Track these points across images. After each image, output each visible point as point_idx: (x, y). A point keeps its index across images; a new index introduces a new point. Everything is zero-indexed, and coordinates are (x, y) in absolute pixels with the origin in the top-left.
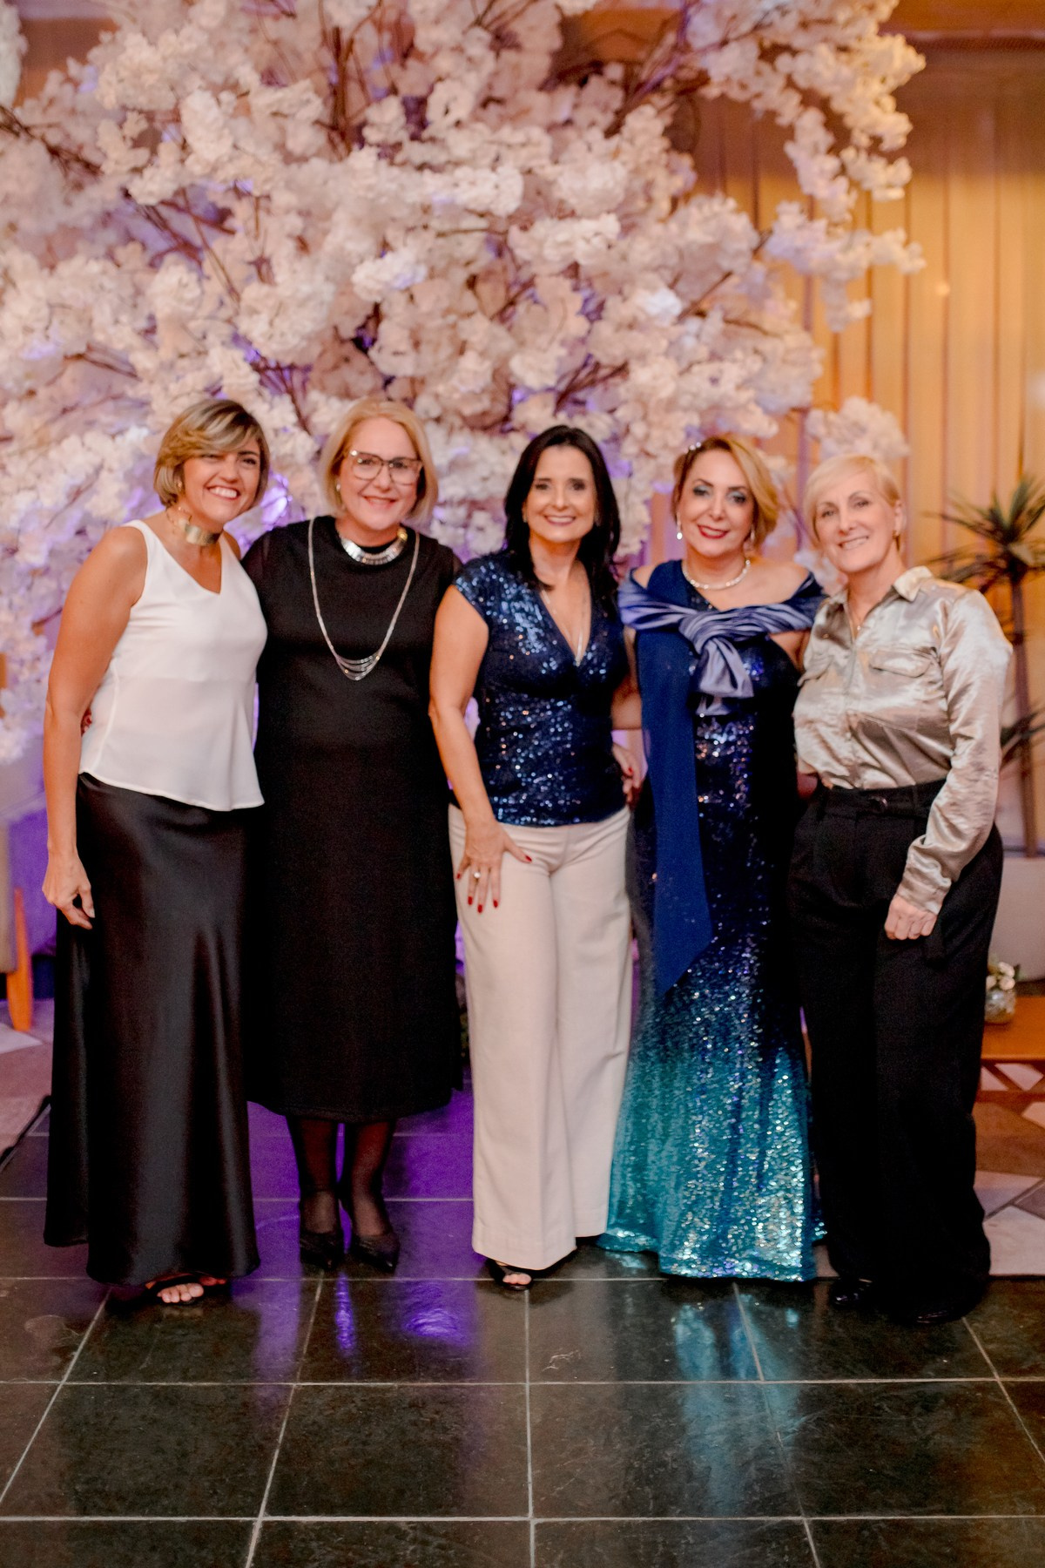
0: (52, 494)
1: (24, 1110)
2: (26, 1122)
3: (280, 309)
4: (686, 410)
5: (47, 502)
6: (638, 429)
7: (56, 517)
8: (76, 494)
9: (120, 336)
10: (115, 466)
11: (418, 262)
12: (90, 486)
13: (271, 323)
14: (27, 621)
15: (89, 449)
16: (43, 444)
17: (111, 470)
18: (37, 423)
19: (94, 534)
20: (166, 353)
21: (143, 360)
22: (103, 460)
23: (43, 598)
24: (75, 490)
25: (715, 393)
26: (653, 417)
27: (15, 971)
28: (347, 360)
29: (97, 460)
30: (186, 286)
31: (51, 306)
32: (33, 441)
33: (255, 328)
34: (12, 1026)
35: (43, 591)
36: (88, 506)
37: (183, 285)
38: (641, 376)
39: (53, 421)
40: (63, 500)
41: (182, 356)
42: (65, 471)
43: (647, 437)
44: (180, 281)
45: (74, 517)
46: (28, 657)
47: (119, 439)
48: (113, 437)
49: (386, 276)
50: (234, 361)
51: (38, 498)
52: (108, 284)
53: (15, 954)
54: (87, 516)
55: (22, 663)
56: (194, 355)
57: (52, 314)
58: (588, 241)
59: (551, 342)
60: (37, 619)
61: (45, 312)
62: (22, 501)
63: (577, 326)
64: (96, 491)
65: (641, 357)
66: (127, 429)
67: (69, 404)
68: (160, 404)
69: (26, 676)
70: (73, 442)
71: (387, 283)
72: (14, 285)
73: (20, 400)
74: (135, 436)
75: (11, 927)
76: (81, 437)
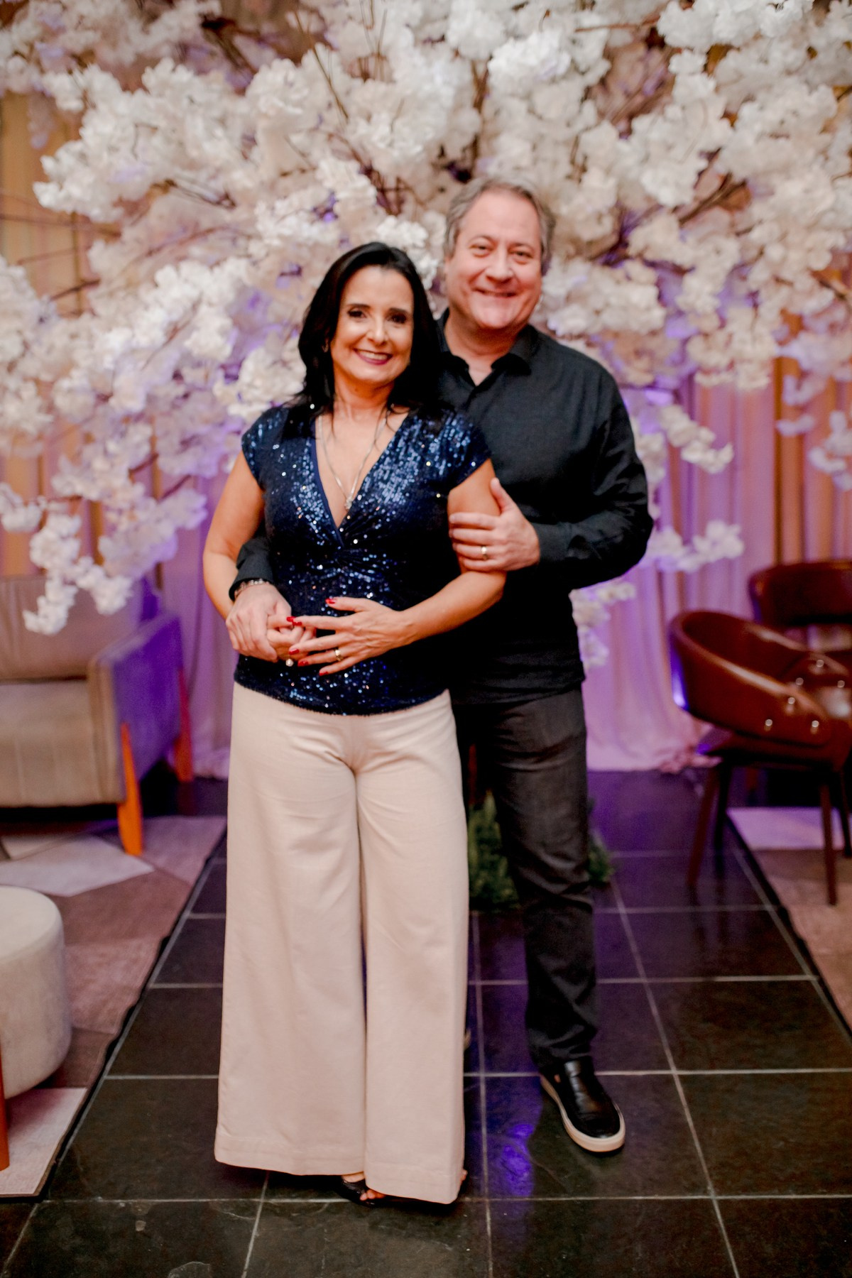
0: (148, 330)
1: (143, 954)
2: (146, 971)
4: (828, 229)
5: (143, 340)
6: (774, 252)
7: (152, 356)
8: (174, 331)
9: (216, 150)
10: (215, 300)
11: (560, 50)
12: (187, 323)
13: (392, 126)
14: (123, 467)
15: (186, 281)
16: (131, 286)
17: (210, 304)
18: (124, 263)
19: (190, 375)
20: (267, 171)
21: (241, 179)
22: (201, 294)
23: (138, 446)
24: (172, 328)
26: (792, 238)
27: (123, 802)
29: (194, 293)
30: (291, 85)
31: (136, 126)
32: (120, 282)
34: (123, 848)
35: (137, 438)
36: (188, 344)
37: (287, 83)
38: (790, 190)
39: (138, 261)
40: (159, 336)
41: (285, 174)
42: (162, 306)
43: (784, 259)
44: (286, 78)
45: (170, 359)
46: (125, 506)
47: (216, 270)
48: (211, 268)
49: (533, 61)
50: (349, 173)
51: (134, 336)
53: (124, 787)
54: (187, 356)
55: (120, 512)
56: (299, 172)
57: (137, 136)
59: (688, 154)
61: (131, 130)
62: (116, 340)
63: (719, 132)
64: (195, 328)
65: (786, 170)
66: (225, 259)
67: (156, 244)
68: (266, 225)
69: (124, 524)
70: (166, 274)
71: (532, 69)
72: (94, 106)
73: (107, 241)
74: (235, 268)
75: (121, 761)
76: (177, 269)
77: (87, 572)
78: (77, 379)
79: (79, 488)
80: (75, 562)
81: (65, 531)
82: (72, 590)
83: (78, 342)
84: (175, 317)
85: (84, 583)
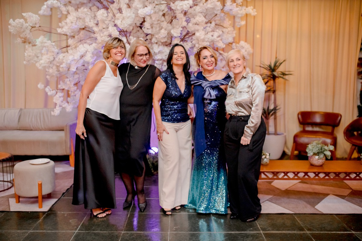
0: (77, 56)
3: (123, 18)
4: (206, 42)
5: (76, 58)
6: (197, 45)
7: (78, 61)
8: (82, 57)
9: (91, 24)
10: (90, 51)
11: (152, 9)
12: (85, 55)
13: (121, 21)
14: (73, 83)
15: (85, 47)
16: (76, 47)
17: (89, 52)
18: (75, 42)
19: (86, 65)
20: (100, 28)
21: (96, 29)
22: (87, 50)
23: (76, 79)
25: (213, 38)
26: (200, 43)
27: (71, 155)
28: (138, 31)
29: (86, 50)
30: (104, 13)
32: (74, 46)
33: (118, 22)
34: (70, 166)
35: (76, 77)
36: (84, 59)
37: (103, 13)
38: (197, 34)
39: (78, 42)
40: (79, 58)
41: (104, 28)
42: (80, 52)
44: (103, 12)
45: (82, 61)
46: (73, 91)
47: (91, 45)
48: (90, 45)
49: (145, 12)
50: (114, 29)
51: (74, 57)
52: (89, 13)
53: (71, 152)
54: (84, 62)
55: (72, 92)
56: (106, 28)
57: (77, 20)
58: (186, 5)
59: (179, 27)
60: (75, 83)
61: (76, 19)
62: (71, 58)
63: (185, 24)
64: (86, 56)
65: (198, 31)
66: (92, 44)
67: (82, 39)
68: (99, 38)
69: (72, 94)
70: (81, 46)
71: (145, 13)
72: (69, 13)
73: (72, 38)
74: (94, 45)
75: (70, 146)
76: (83, 45)
77: (65, 104)
78: (64, 65)
79: (64, 87)
80: (62, 102)
81: (60, 96)
82: (61, 108)
83: (65, 58)
84: (82, 54)
85: (63, 106)
